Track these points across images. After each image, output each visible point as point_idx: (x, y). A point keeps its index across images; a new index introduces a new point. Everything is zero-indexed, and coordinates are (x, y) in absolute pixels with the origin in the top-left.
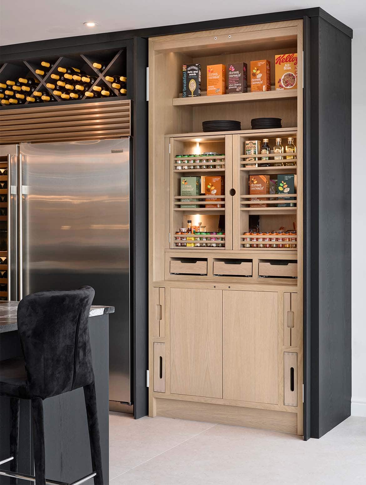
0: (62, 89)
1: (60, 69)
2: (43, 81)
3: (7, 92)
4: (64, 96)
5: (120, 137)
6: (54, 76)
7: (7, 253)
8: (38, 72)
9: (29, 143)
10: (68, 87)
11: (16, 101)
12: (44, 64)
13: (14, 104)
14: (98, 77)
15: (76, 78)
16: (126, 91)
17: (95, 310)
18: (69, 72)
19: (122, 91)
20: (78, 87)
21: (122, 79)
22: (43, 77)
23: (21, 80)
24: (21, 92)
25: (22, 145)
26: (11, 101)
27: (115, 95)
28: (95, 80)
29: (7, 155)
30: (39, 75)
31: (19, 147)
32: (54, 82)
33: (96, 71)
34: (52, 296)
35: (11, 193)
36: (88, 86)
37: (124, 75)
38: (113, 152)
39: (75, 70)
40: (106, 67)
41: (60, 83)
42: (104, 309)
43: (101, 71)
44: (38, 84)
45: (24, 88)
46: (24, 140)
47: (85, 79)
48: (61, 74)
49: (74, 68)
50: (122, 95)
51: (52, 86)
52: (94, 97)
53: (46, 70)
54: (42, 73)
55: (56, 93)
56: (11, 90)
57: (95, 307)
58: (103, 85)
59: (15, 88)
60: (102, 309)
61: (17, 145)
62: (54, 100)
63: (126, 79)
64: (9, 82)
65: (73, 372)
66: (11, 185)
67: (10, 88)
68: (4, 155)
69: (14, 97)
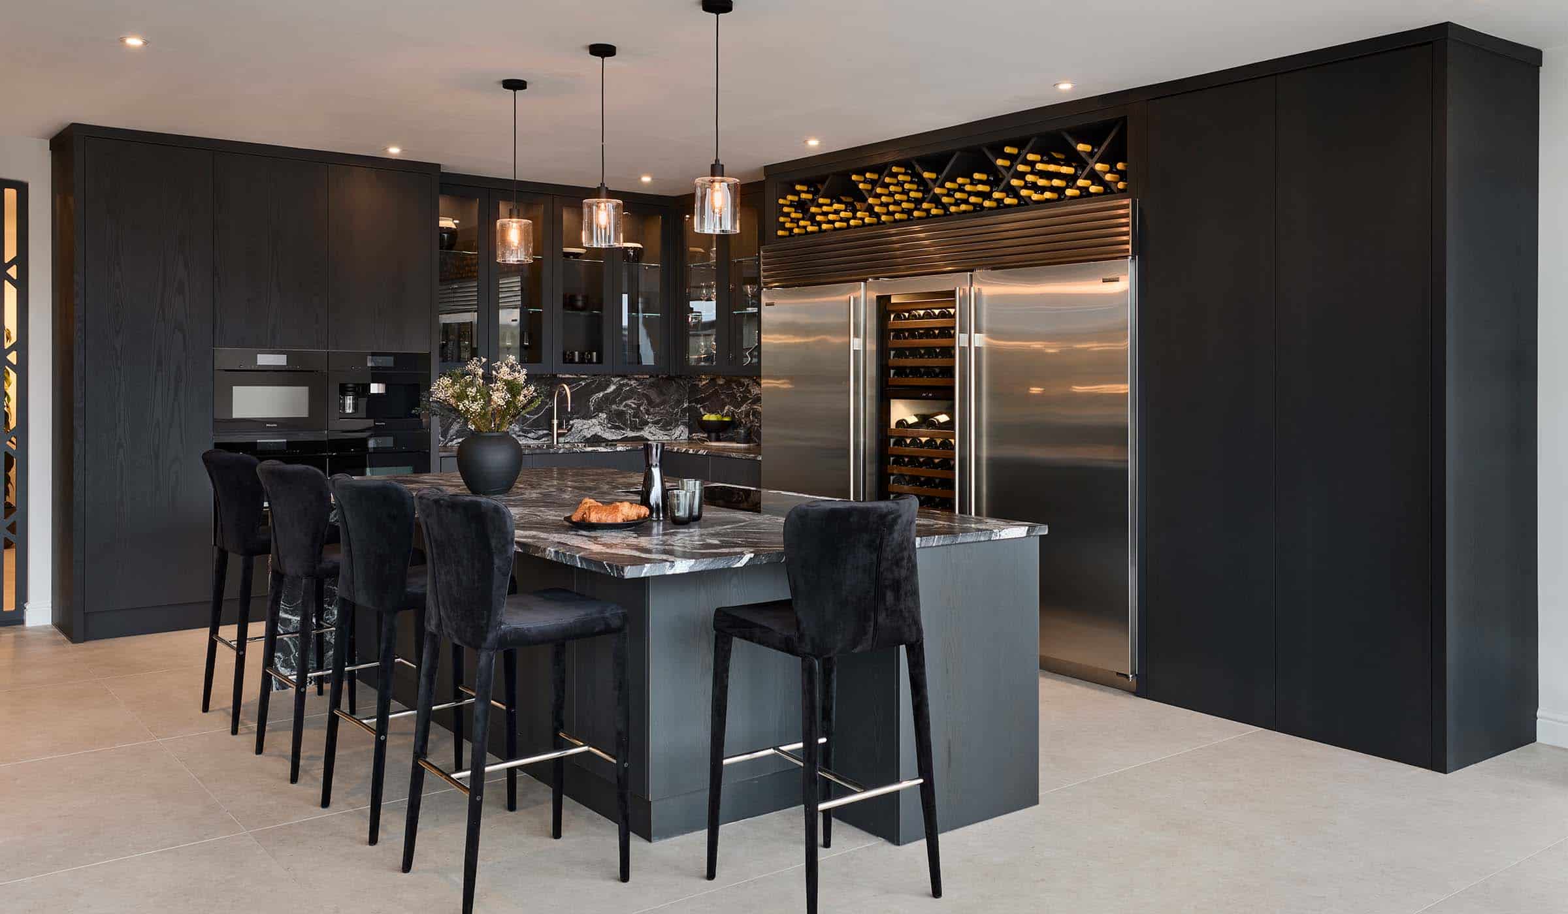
0: (1034, 187)
1: (1031, 157)
2: (1007, 175)
3: (958, 195)
4: (1036, 197)
5: (1116, 258)
6: (1021, 168)
7: (954, 434)
8: (1000, 162)
9: (987, 269)
10: (1042, 182)
11: (971, 208)
12: (1008, 150)
13: (969, 212)
14: (1088, 164)
15: (1052, 168)
16: (1126, 185)
17: (1010, 530)
18: (1045, 158)
19: (1121, 185)
20: (1056, 182)
21: (1120, 166)
22: (1008, 169)
23: (977, 176)
24: (978, 194)
25: (977, 272)
26: (963, 207)
27: (1112, 192)
28: (1083, 169)
29: (954, 289)
30: (1002, 166)
31: (971, 276)
32: (1022, 176)
33: (1083, 155)
34: (832, 509)
35: (960, 345)
36: (1071, 180)
37: (1124, 161)
38: (1104, 281)
39: (1057, 157)
40: (1099, 149)
41: (1030, 178)
42: (1027, 528)
43: (1091, 154)
44: (1002, 180)
45: (980, 188)
46: (981, 267)
47: (1065, 170)
48: (1032, 164)
49: (1055, 152)
50: (1121, 191)
51: (1021, 183)
52: (1081, 196)
53: (1012, 158)
54: (1007, 163)
55: (1024, 193)
56: (963, 191)
57: (1019, 525)
58: (1095, 178)
59: (968, 188)
60: (1023, 528)
61: (969, 273)
62: (1024, 203)
63: (1126, 166)
64: (960, 180)
65: (872, 624)
66: (960, 333)
67: (961, 189)
68: (950, 288)
69: (966, 202)
